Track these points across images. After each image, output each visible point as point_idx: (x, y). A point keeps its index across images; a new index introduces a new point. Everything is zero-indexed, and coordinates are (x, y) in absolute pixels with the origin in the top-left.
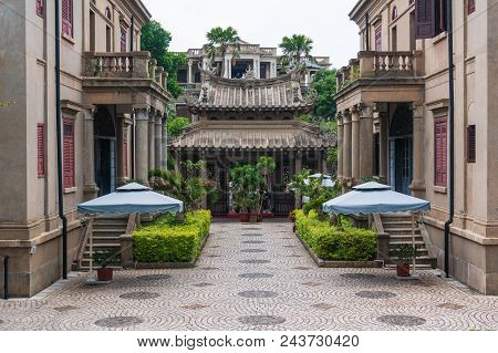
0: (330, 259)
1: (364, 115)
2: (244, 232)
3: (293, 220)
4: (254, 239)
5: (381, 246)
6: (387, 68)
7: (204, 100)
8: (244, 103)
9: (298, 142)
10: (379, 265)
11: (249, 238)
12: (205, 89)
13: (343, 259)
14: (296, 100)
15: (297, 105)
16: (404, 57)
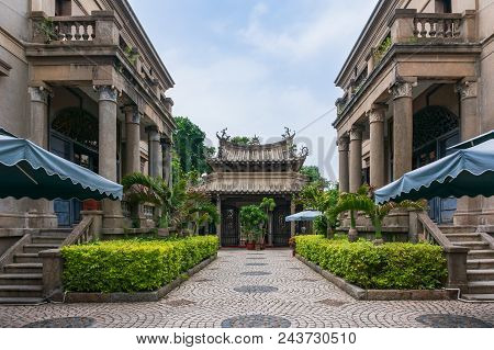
0: (373, 286)
1: (401, 94)
2: (249, 256)
3: (293, 246)
4: (258, 261)
5: (454, 266)
6: (428, 36)
10: (453, 296)
11: (253, 261)
13: (393, 287)
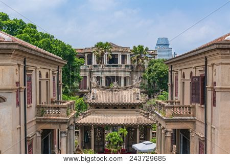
7: (93, 99)
8: (112, 101)
9: (138, 121)
12: (93, 93)
14: (138, 99)
15: (138, 102)
16: (186, 108)
